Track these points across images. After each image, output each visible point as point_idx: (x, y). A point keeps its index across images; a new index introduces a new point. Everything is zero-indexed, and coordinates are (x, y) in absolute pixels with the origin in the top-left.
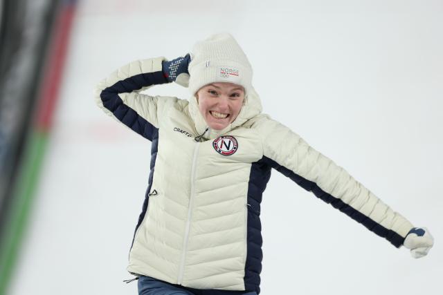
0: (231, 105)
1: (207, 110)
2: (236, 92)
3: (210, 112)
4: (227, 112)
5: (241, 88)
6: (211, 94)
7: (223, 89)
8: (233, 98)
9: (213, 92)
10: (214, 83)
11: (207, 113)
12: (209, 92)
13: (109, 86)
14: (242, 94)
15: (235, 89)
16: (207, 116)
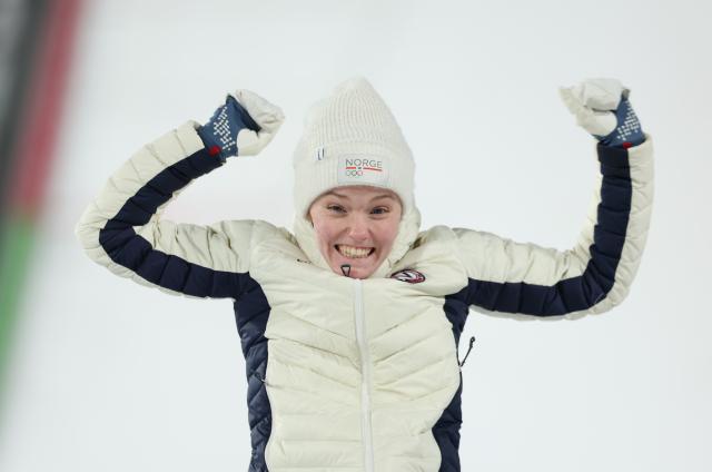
0: (374, 230)
1: (329, 244)
2: (382, 204)
3: (337, 247)
4: (369, 243)
5: (390, 194)
6: (333, 212)
7: (355, 199)
8: (375, 216)
9: (337, 208)
10: (336, 189)
11: (329, 251)
12: (329, 208)
13: (112, 215)
14: (395, 206)
15: (378, 198)
16: (330, 256)
